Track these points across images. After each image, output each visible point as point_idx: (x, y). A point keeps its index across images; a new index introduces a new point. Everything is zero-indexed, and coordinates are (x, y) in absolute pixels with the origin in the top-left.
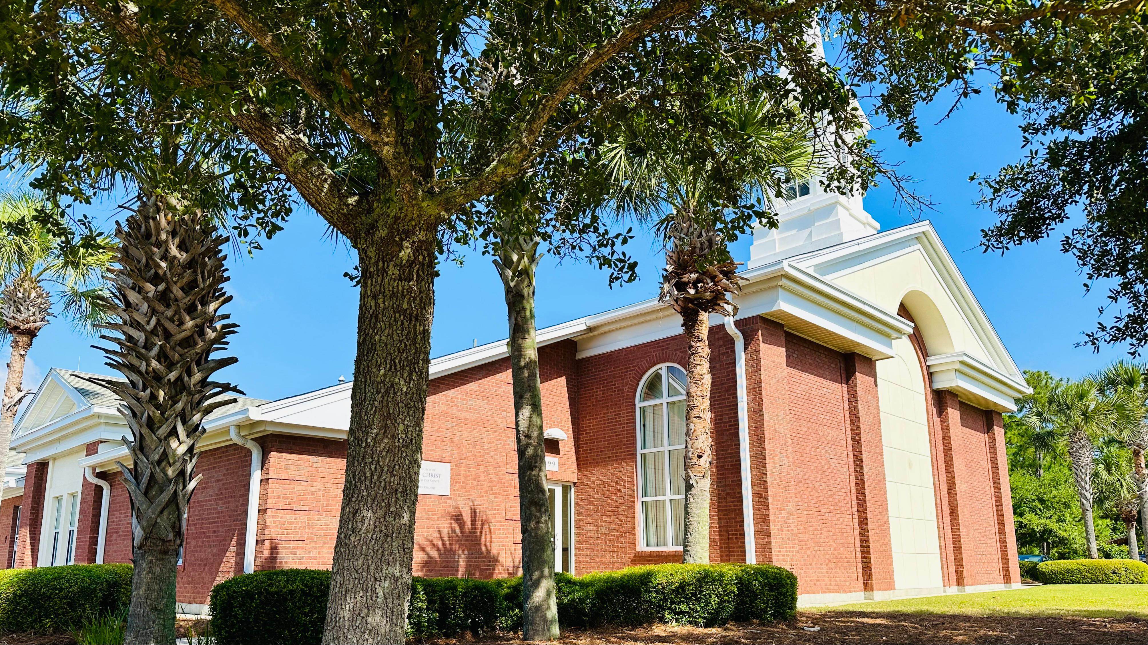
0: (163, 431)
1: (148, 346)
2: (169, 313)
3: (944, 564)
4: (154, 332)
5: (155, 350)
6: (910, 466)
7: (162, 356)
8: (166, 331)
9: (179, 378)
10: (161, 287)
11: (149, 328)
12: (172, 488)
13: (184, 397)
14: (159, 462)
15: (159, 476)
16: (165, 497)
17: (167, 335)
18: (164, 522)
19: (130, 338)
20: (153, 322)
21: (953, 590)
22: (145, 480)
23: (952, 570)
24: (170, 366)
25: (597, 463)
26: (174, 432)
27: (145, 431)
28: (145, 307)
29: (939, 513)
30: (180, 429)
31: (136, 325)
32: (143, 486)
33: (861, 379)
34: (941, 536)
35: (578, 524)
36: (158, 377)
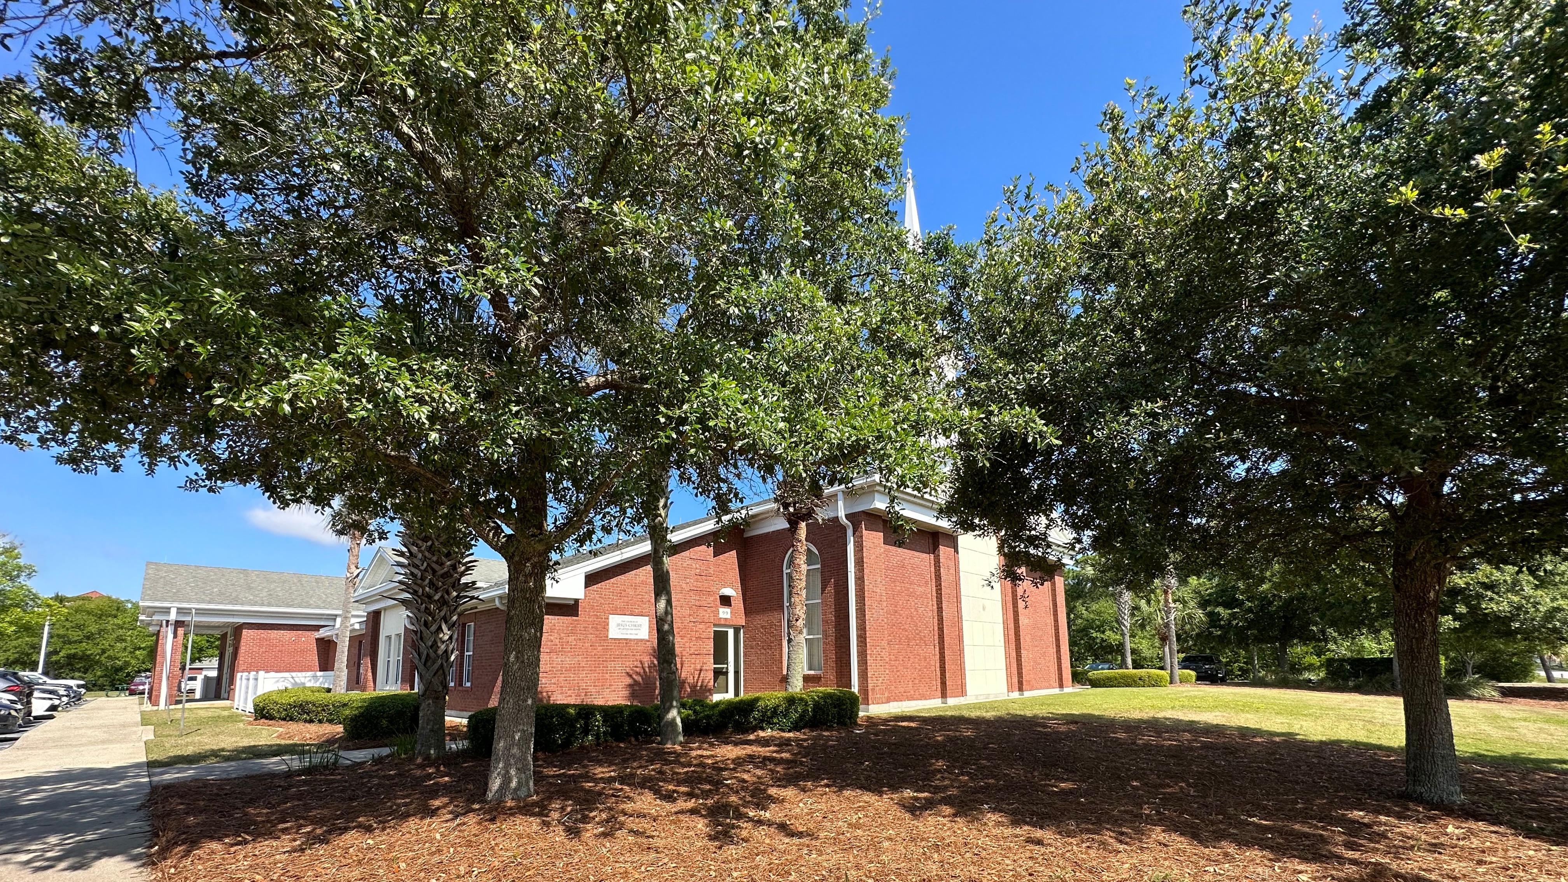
0: (434, 628)
1: (423, 579)
2: (435, 559)
3: (1009, 676)
4: (426, 570)
5: (427, 581)
6: (984, 609)
7: (432, 584)
8: (433, 569)
9: (442, 597)
10: (429, 543)
11: (422, 568)
12: (439, 661)
13: (445, 608)
14: (431, 647)
15: (432, 655)
16: (436, 666)
17: (434, 572)
18: (435, 681)
19: (412, 574)
20: (425, 564)
21: (1016, 695)
22: (424, 657)
23: (1015, 680)
24: (437, 590)
25: (758, 612)
26: (440, 629)
27: (423, 628)
28: (420, 556)
29: (1007, 641)
30: (444, 627)
31: (416, 567)
32: (423, 660)
33: (944, 551)
34: (1007, 656)
35: (745, 655)
36: (429, 597)
